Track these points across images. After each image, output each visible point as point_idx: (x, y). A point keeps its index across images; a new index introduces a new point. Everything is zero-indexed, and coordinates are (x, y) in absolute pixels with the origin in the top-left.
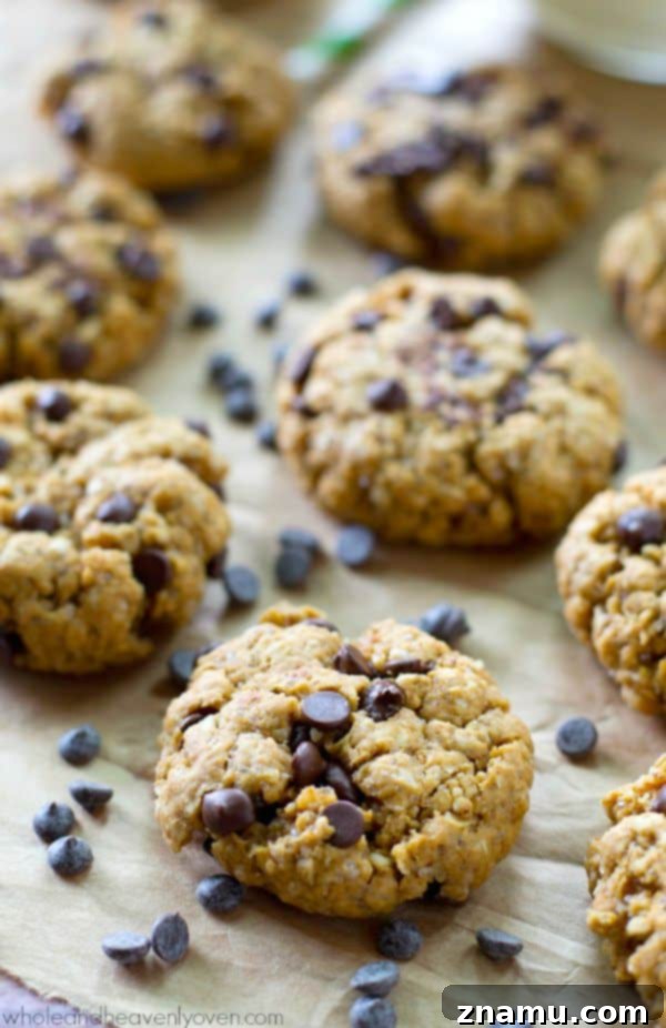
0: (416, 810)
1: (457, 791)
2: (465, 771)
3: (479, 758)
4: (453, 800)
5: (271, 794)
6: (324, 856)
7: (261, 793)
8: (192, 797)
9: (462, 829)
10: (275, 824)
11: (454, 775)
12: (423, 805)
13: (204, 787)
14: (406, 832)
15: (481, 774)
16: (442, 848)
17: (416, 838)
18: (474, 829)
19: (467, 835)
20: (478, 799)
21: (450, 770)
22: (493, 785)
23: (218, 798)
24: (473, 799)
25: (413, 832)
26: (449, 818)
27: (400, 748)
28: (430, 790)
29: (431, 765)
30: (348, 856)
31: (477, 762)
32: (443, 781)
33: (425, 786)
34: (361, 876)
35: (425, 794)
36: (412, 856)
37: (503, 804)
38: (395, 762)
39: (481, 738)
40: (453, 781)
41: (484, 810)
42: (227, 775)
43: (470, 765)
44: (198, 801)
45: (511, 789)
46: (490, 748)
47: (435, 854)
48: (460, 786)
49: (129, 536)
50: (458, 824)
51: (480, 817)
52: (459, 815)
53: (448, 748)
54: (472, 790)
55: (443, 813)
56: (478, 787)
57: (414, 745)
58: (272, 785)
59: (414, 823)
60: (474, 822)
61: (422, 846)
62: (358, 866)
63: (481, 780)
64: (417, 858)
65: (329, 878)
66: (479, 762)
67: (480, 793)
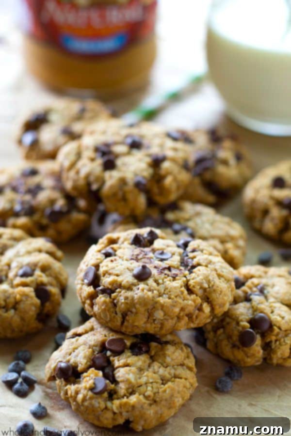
0: (130, 390)
1: (149, 388)
2: (157, 383)
3: (165, 380)
4: (146, 391)
5: (80, 368)
6: (87, 395)
7: (77, 367)
8: (55, 362)
9: (145, 403)
10: (78, 380)
11: (152, 383)
12: (134, 389)
13: (60, 360)
14: (123, 397)
15: (162, 386)
16: (133, 407)
17: (125, 400)
18: (150, 405)
19: (146, 406)
20: (157, 394)
21: (151, 381)
22: (165, 391)
23: (63, 365)
24: (155, 394)
25: (125, 397)
26: (141, 397)
27: (136, 366)
28: (139, 385)
29: (145, 376)
30: (97, 398)
31: (164, 382)
32: (146, 383)
33: (137, 383)
34: (99, 407)
35: (136, 386)
36: (121, 406)
37: (166, 400)
38: (130, 370)
39: (170, 374)
40: (150, 385)
41: (157, 399)
42: (68, 358)
43: (161, 382)
44: (56, 363)
45: (172, 396)
46: (172, 378)
47: (130, 409)
48: (152, 387)
49: (32, 282)
50: (144, 400)
51: (155, 402)
52: (147, 398)
53: (155, 373)
54: (155, 390)
55: (140, 394)
56: (159, 390)
57: (142, 367)
58: (82, 364)
59: (128, 395)
60: (151, 402)
61: (126, 404)
62: (99, 403)
63: (161, 388)
64: (122, 407)
65: (86, 404)
66: (164, 381)
67: (158, 393)
